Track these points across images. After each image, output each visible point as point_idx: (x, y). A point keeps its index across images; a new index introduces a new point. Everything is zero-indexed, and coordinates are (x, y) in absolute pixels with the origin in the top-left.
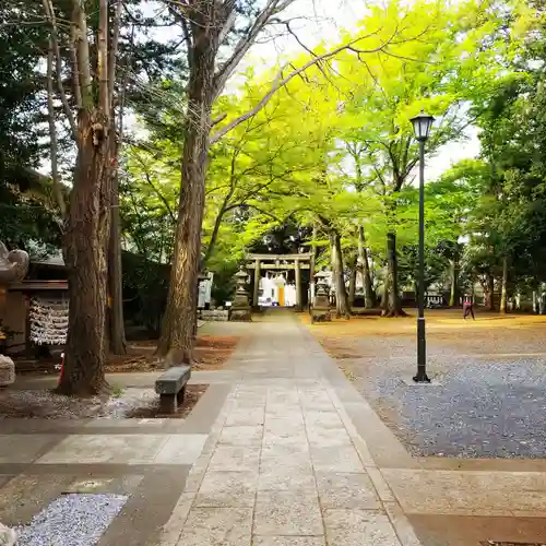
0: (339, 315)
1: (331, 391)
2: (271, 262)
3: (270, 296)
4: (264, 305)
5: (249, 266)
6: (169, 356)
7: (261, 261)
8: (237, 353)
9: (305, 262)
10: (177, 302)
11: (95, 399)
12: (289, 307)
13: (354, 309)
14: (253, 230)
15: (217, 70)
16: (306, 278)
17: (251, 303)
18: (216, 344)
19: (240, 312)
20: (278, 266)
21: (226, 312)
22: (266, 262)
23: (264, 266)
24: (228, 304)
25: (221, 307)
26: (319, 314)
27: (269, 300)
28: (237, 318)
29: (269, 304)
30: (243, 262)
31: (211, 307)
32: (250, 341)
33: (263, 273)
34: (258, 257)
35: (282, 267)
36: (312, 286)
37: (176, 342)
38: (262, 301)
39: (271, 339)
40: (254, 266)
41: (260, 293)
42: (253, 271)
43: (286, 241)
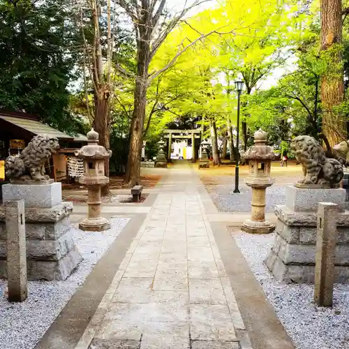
0: (215, 164)
1: (199, 196)
2: (178, 134)
3: (178, 153)
4: (174, 158)
5: (165, 137)
6: (130, 183)
7: (173, 134)
8: (159, 183)
9: (197, 134)
10: (133, 159)
11: (106, 197)
12: (188, 160)
13: (223, 161)
14: (168, 117)
15: (151, 50)
16: (197, 144)
17: (167, 158)
18: (150, 179)
19: (161, 163)
20: (181, 136)
21: (153, 163)
22: (175, 134)
23: (174, 136)
24: (154, 158)
25: (150, 160)
26: (203, 164)
27: (177, 155)
28: (160, 166)
29: (177, 158)
30: (162, 135)
31: (146, 160)
32: (166, 177)
33: (173, 140)
34: (171, 131)
35: (185, 137)
36: (200, 148)
37: (133, 177)
38: (173, 156)
39: (177, 177)
40: (169, 136)
41: (172, 151)
42: (168, 139)
43: (187, 121)
